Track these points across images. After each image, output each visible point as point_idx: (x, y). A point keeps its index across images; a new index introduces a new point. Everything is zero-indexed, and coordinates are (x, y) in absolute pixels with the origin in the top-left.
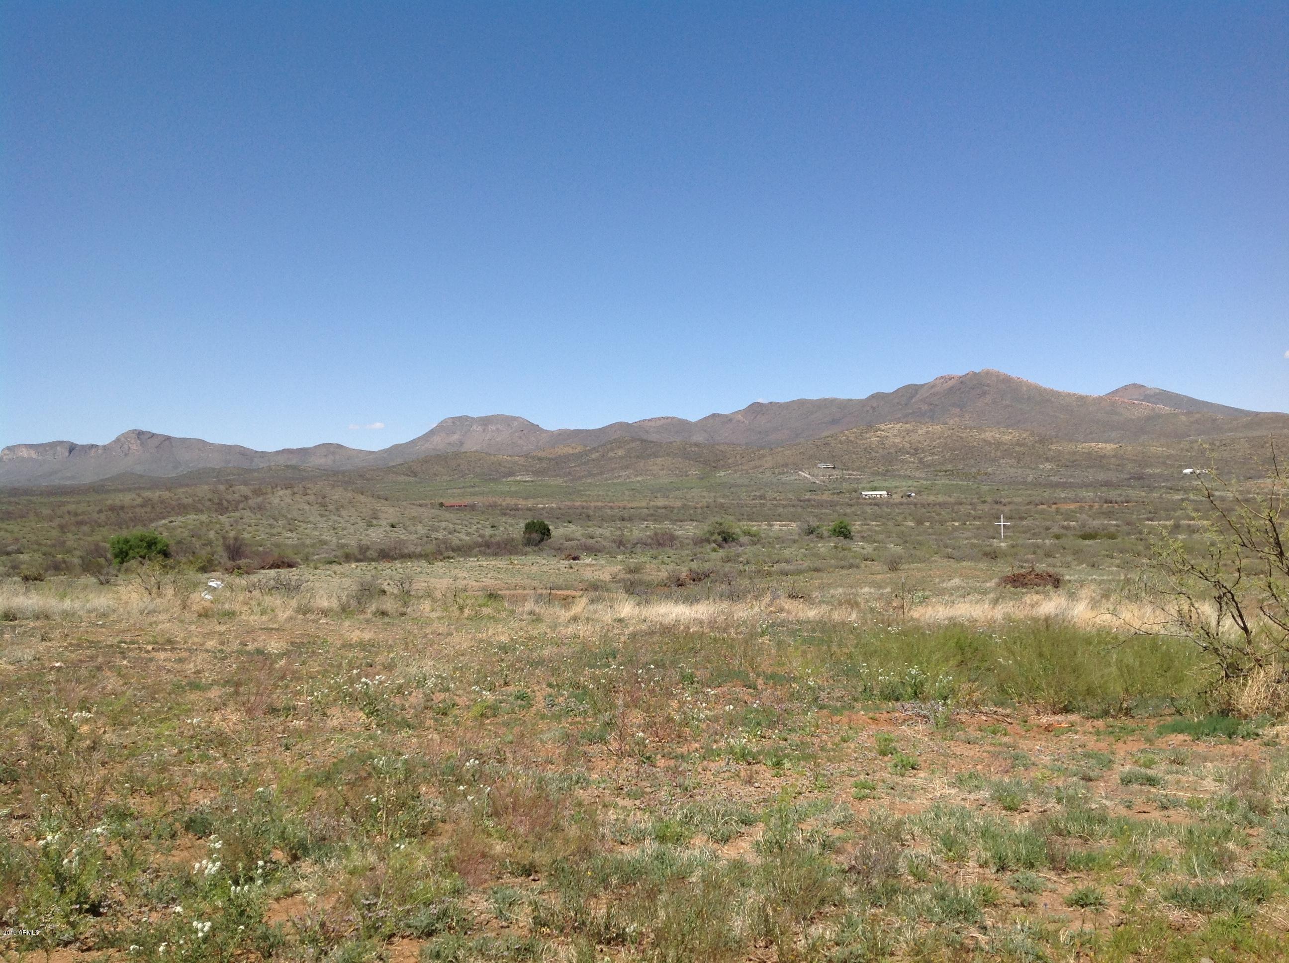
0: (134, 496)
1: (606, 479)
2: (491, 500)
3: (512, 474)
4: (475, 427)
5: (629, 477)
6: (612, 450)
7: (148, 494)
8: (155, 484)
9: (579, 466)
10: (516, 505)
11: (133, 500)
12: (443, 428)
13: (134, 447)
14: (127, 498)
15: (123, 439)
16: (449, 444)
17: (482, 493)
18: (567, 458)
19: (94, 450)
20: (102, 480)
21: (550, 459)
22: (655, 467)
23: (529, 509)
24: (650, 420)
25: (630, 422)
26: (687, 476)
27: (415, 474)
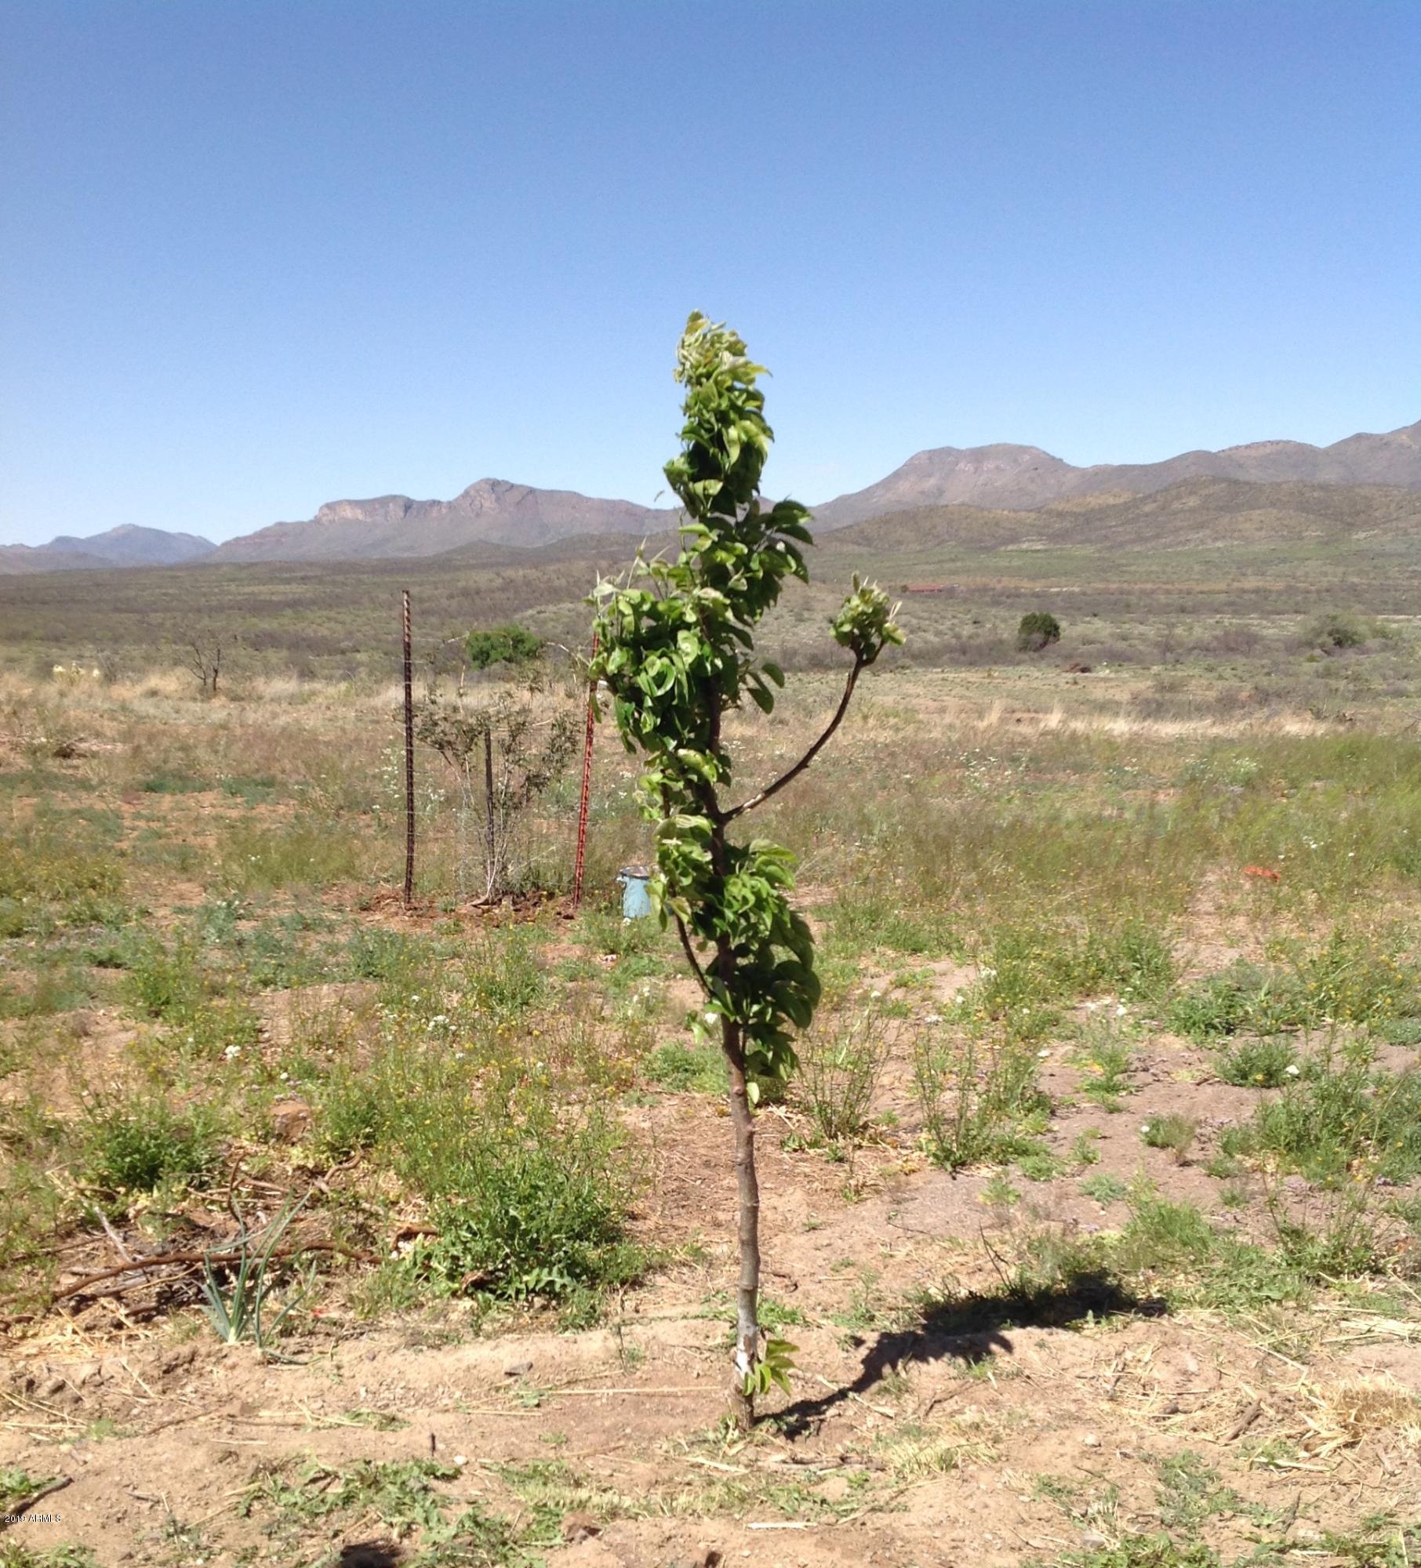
0: (492, 576)
1: (1166, 546)
2: (980, 580)
3: (1014, 539)
4: (962, 465)
5: (1202, 542)
6: (1178, 497)
7: (509, 573)
8: (517, 558)
9: (1122, 524)
10: (1016, 588)
11: (491, 581)
12: (913, 468)
13: (487, 504)
14: (482, 578)
15: (472, 493)
16: (922, 493)
17: (968, 571)
18: (1102, 513)
19: (436, 509)
20: (448, 552)
21: (1076, 515)
22: (1248, 525)
23: (1036, 595)
24: (1247, 447)
25: (1214, 450)
26: (1301, 539)
27: (867, 541)
